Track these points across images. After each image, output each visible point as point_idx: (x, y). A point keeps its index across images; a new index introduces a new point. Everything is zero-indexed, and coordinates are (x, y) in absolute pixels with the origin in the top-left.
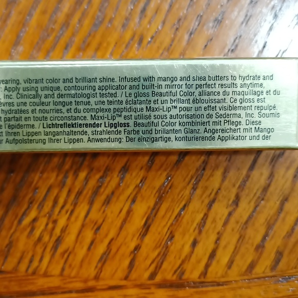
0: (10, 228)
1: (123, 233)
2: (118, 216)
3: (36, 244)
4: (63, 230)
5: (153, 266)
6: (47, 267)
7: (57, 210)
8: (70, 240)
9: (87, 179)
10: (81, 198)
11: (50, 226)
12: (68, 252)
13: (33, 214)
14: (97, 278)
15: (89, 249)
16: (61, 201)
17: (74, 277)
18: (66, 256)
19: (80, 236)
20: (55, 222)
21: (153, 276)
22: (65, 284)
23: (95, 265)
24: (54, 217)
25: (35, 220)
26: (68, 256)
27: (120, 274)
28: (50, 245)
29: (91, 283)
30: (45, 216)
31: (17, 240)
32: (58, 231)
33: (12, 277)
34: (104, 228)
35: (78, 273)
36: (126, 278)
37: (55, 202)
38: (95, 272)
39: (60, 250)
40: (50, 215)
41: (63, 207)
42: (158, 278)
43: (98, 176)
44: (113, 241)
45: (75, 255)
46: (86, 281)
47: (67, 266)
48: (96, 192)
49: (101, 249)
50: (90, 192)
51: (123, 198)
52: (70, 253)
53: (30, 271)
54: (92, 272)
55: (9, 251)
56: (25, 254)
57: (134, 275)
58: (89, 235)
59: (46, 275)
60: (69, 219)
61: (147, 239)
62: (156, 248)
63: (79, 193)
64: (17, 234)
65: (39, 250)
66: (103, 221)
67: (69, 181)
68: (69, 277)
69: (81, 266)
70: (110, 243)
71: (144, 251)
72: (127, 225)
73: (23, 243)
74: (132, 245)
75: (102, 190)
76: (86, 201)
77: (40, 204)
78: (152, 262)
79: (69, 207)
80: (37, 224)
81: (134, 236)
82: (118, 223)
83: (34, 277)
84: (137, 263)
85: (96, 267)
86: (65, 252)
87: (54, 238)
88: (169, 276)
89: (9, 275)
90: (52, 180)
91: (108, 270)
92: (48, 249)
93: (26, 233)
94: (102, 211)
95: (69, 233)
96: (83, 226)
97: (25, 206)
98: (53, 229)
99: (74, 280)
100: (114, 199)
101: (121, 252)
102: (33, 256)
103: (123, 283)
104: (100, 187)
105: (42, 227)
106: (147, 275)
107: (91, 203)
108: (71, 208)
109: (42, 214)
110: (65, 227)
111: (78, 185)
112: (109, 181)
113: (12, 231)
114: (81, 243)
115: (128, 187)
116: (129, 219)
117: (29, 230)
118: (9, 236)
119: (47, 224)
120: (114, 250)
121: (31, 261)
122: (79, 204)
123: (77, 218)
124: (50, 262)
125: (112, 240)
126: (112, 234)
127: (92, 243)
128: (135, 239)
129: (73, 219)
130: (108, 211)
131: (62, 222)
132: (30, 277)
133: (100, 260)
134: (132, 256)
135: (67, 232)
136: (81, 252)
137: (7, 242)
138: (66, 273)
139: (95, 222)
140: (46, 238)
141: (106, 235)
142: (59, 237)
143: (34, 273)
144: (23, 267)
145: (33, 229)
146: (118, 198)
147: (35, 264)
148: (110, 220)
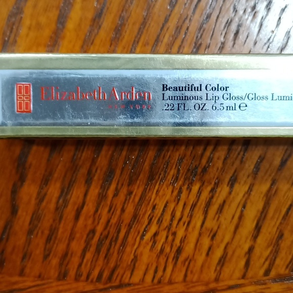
0: (134, 245)
1: (237, 237)
2: (231, 222)
3: (158, 257)
4: (182, 241)
5: (267, 263)
6: (171, 275)
7: (175, 223)
8: (189, 248)
9: (200, 192)
10: (196, 209)
11: (170, 238)
12: (189, 260)
13: (153, 229)
14: (217, 280)
15: (208, 254)
16: (178, 214)
17: (196, 282)
18: (187, 263)
19: (198, 244)
20: (174, 234)
21: (267, 273)
22: (188, 289)
23: (214, 268)
24: (173, 229)
25: (156, 234)
26: (189, 263)
27: (238, 274)
28: (172, 255)
29: (212, 286)
30: (165, 229)
31: (141, 254)
32: (177, 242)
33: (140, 288)
34: (220, 233)
35: (199, 277)
36: (244, 277)
37: (173, 216)
38: (216, 274)
39: (181, 259)
40: (169, 228)
41: (180, 220)
42: (273, 273)
43: (209, 188)
45: (195, 261)
46: (207, 284)
47: (189, 272)
48: (208, 204)
49: (218, 253)
50: (204, 203)
51: (234, 205)
52: (190, 260)
53: (156, 281)
54: (213, 275)
55: (134, 265)
56: (150, 265)
57: (250, 274)
58: (206, 242)
59: (170, 282)
60: (186, 229)
61: (259, 240)
62: (268, 246)
63: (194, 206)
64: (141, 248)
65: (162, 261)
66: (218, 227)
67: (183, 196)
68: (192, 282)
69: (201, 271)
70: (226, 248)
71: (257, 251)
72: (240, 229)
73: (146, 256)
74: (246, 247)
75: (214, 200)
76: (201, 212)
77: (159, 219)
78: (266, 260)
79: (185, 219)
80: (158, 238)
81: (247, 238)
82: (232, 228)
83: (159, 286)
84: (252, 263)
85: (215, 270)
86: (186, 260)
87: (174, 249)
88: (282, 271)
89: (136, 287)
90: (168, 197)
91: (227, 271)
92: (170, 260)
93: (149, 247)
94: (216, 219)
95: (188, 243)
96: (200, 234)
97: (146, 222)
98: (173, 240)
99: (196, 284)
100: (226, 207)
101: (237, 254)
102: (157, 267)
103: (242, 281)
104: (212, 197)
105: (163, 240)
106: (262, 272)
107: (206, 213)
108: (188, 219)
109: (162, 228)
110: (184, 237)
111: (192, 198)
112: (220, 192)
113: (135, 247)
114: (199, 250)
115: (238, 195)
116: (241, 223)
117: (151, 244)
118: (133, 252)
119: (167, 237)
120: (230, 253)
121: (156, 271)
122: (194, 215)
123: (194, 227)
124: (173, 270)
125: (228, 244)
126: (227, 238)
127: (210, 249)
128: (248, 241)
129: (190, 229)
130: (222, 219)
131: (181, 233)
132: (156, 287)
133: (218, 264)
134: (247, 256)
135: (186, 242)
136: (200, 259)
137: (132, 257)
138: (188, 279)
139: (210, 230)
140: (168, 249)
141: (222, 241)
142: (179, 247)
143: (159, 282)
144: (149, 278)
145: (155, 242)
146: (229, 206)
147: (160, 273)
148: (224, 227)
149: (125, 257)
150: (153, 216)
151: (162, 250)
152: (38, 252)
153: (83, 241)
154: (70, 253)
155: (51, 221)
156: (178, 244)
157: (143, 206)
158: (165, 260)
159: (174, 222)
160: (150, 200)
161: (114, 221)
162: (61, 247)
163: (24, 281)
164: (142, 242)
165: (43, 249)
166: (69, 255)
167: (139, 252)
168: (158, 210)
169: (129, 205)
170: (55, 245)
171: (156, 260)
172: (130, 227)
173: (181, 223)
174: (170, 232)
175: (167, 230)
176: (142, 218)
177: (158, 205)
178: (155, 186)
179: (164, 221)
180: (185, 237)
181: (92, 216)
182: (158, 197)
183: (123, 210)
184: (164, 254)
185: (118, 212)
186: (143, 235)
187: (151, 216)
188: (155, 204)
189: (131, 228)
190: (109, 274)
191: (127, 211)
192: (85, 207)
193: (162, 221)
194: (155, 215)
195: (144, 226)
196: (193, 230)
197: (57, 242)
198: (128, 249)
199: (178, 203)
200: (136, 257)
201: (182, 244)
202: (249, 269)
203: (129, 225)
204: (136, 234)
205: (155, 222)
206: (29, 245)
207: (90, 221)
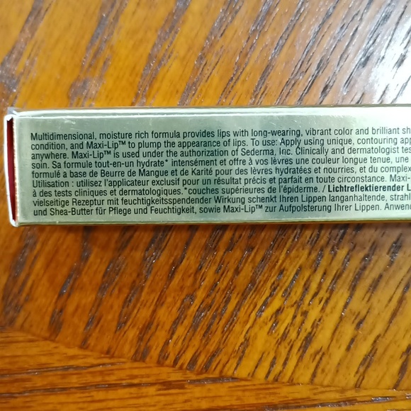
0: (247, 322)
1: (393, 328)
2: (387, 306)
3: (279, 343)
4: (314, 326)
6: (294, 372)
7: (308, 297)
8: (323, 338)
9: (348, 258)
10: (340, 282)
11: (299, 318)
12: (321, 353)
13: (276, 303)
14: (357, 386)
15: (348, 349)
16: (314, 286)
17: (328, 386)
18: (318, 357)
19: (337, 332)
20: (305, 314)
22: (315, 394)
23: (356, 370)
24: (304, 307)
25: (279, 311)
26: (321, 359)
27: (389, 381)
28: (298, 344)
29: (350, 394)
30: (293, 306)
31: (255, 337)
32: (308, 326)
33: (248, 386)
34: (370, 320)
35: (333, 380)
36: (396, 387)
37: (306, 288)
38: (356, 379)
39: (311, 350)
40: (298, 304)
41: (316, 294)
43: (362, 255)
44: (380, 338)
45: (330, 356)
46: (343, 391)
47: (319, 371)
48: (358, 277)
49: (363, 349)
50: (351, 275)
51: (393, 283)
52: (323, 354)
53: (271, 377)
54: (352, 380)
55: (243, 352)
56: (265, 355)
57: (405, 383)
58: (348, 330)
59: (291, 382)
60: (323, 309)
63: (337, 277)
64: (256, 328)
65: (283, 351)
66: (368, 312)
67: (324, 263)
68: (322, 386)
69: (337, 371)
70: (375, 342)
72: (398, 318)
73: (262, 340)
74: (405, 344)
75: (367, 272)
76: (346, 286)
77: (286, 290)
79: (323, 294)
80: (282, 316)
81: (407, 332)
82: (387, 316)
83: (274, 386)
84: (409, 368)
85: (357, 372)
86: (317, 353)
87: (303, 335)
89: (243, 383)
90: (302, 260)
91: (373, 375)
92: (295, 350)
93: (267, 329)
94: (366, 299)
95: (322, 328)
96: (341, 318)
97: (267, 294)
99: (328, 389)
100: (382, 284)
101: (390, 352)
102: (275, 358)
103: (394, 392)
104: (364, 268)
105: (288, 321)
107: (353, 288)
108: (327, 295)
109: (288, 303)
111: (336, 266)
112: (377, 261)
113: (248, 326)
114: (337, 341)
115: (401, 269)
116: (401, 309)
117: (270, 324)
118: (244, 333)
119: (294, 317)
120: (380, 350)
121: (273, 364)
122: (336, 290)
123: (334, 308)
124: (297, 365)
125: (378, 337)
126: (379, 329)
127: (352, 340)
128: (408, 336)
129: (328, 309)
130: (374, 300)
131: (314, 314)
132: (270, 386)
133: (362, 364)
134: (404, 357)
135: (320, 327)
136: (338, 353)
137: (242, 339)
138: (316, 380)
139: (356, 314)
140: (293, 335)
141: (371, 331)
142: (310, 333)
143: (276, 380)
144: (261, 373)
145: (276, 322)
146: (387, 283)
147: (278, 368)
148: (376, 312)
149: (232, 338)
150: (278, 285)
151: (285, 336)
152: (110, 317)
153: (175, 310)
154: (155, 324)
155: (134, 275)
156: (309, 330)
157: (266, 269)
158: (288, 349)
159: (306, 296)
160: (277, 262)
161: (222, 285)
162: (144, 314)
163: (85, 357)
164: (258, 320)
165: (117, 314)
166: (153, 327)
167: (252, 333)
168: (286, 278)
169: (247, 265)
170: (135, 311)
171: (275, 348)
172: (244, 296)
173: (317, 300)
174: (300, 311)
175: (295, 306)
176: (263, 285)
177: (287, 270)
178: (286, 244)
179: (292, 294)
180: (320, 320)
181: (193, 275)
182: (288, 259)
183: (237, 272)
184: (288, 340)
185: (230, 274)
186: (261, 311)
187: (275, 285)
188: (282, 268)
189: (245, 299)
190: (205, 360)
191: (243, 274)
192: (184, 261)
193: (290, 293)
194: (281, 284)
195: (264, 298)
196: (331, 312)
197: (139, 305)
198: (237, 328)
199: (315, 270)
200: (247, 340)
201: (315, 330)
202: (405, 376)
203: (243, 295)
204: (252, 307)
205: (281, 294)
206: (99, 305)
207: (189, 282)
